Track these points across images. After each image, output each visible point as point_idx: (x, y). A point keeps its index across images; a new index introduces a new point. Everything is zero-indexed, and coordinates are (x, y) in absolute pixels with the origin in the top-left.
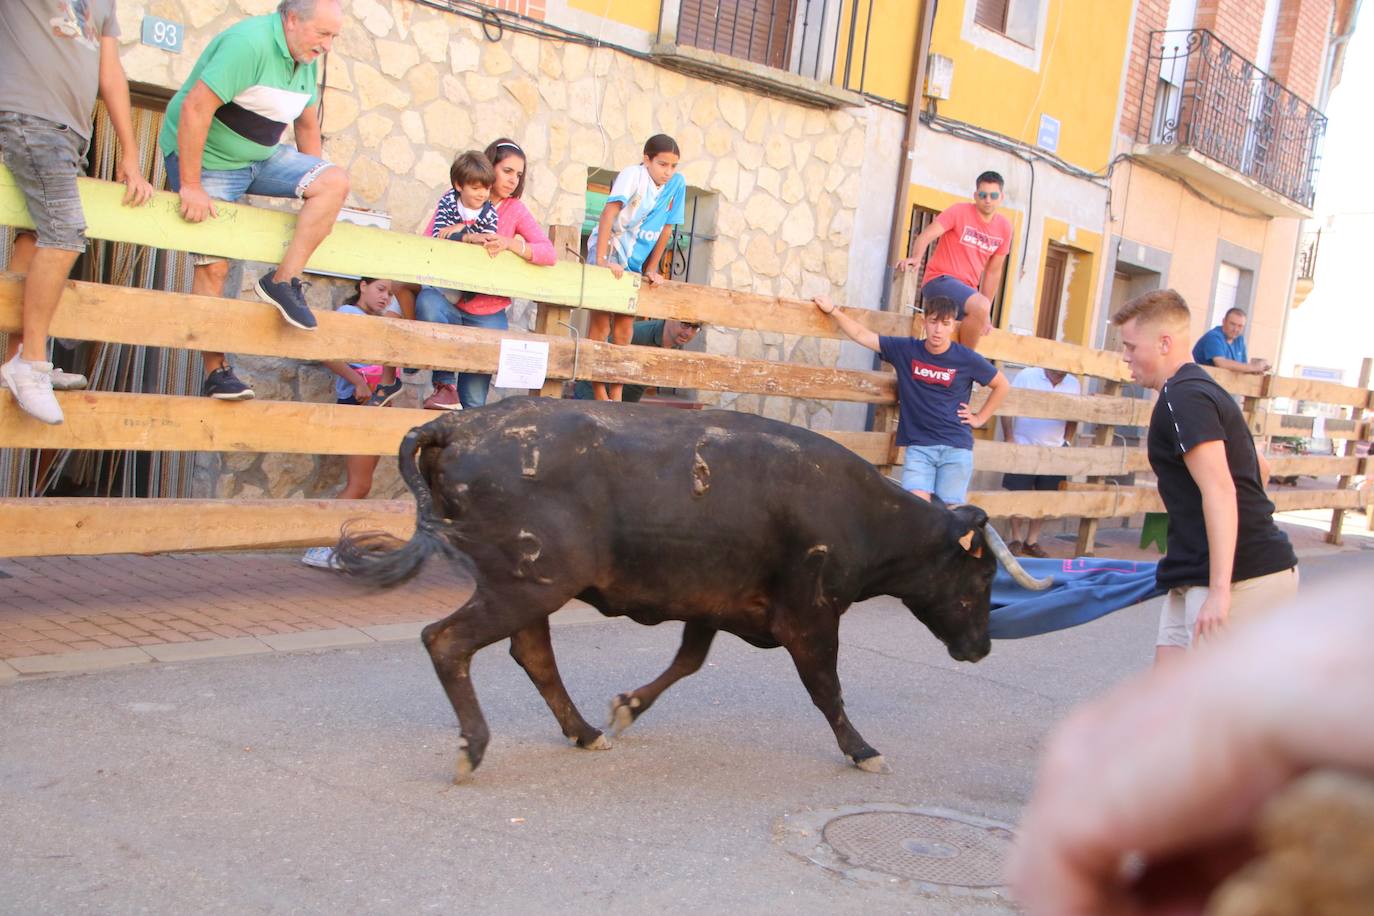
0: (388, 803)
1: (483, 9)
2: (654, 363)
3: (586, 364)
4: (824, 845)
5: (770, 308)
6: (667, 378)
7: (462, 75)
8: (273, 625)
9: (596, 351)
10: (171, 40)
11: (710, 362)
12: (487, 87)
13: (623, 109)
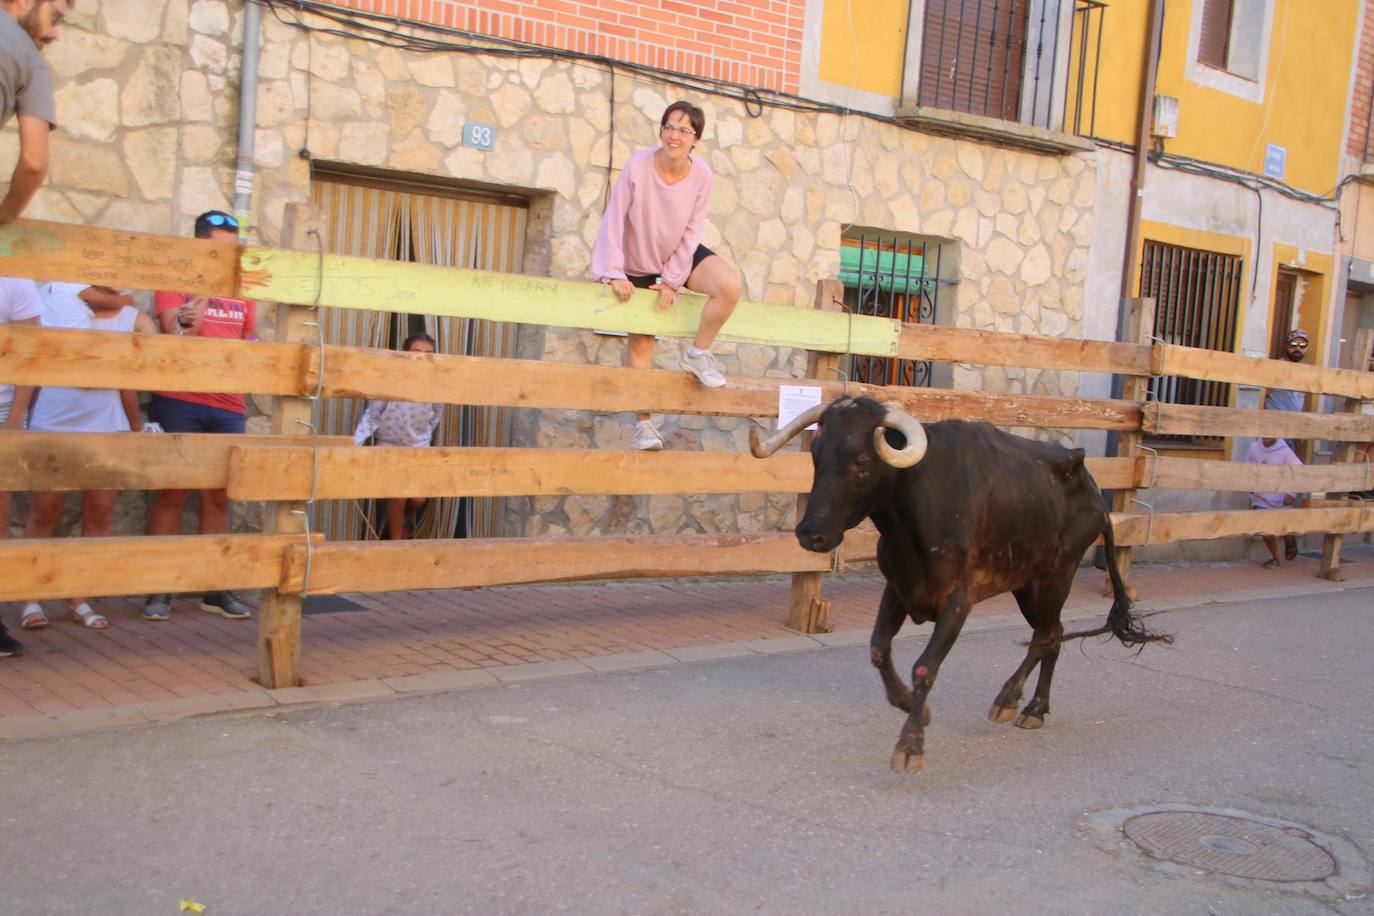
0: (729, 801)
1: (743, 88)
2: (915, 402)
4: (1128, 840)
5: (1019, 343)
6: (926, 415)
7: (728, 149)
8: (590, 648)
10: (485, 140)
11: (964, 399)
12: (749, 159)
13: (871, 169)
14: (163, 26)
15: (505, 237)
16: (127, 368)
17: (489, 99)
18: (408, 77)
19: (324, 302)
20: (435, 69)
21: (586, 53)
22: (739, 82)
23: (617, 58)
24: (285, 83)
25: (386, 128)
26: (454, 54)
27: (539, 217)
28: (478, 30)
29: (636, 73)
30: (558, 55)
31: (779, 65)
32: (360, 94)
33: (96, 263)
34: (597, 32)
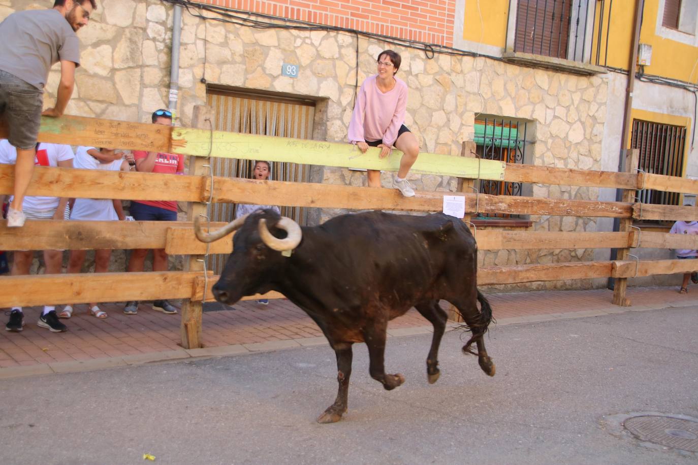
0: (418, 408)
1: (424, 44)
2: (513, 203)
3: (482, 205)
4: (626, 430)
5: (567, 173)
6: (519, 210)
7: (417, 75)
9: (486, 199)
10: (293, 72)
11: (539, 202)
12: (427, 80)
13: (490, 84)
14: (134, 18)
15: (303, 121)
16: (117, 189)
17: (295, 52)
18: (255, 41)
19: (213, 155)
20: (268, 37)
21: (344, 27)
22: (422, 41)
23: (360, 30)
24: (194, 45)
25: (244, 67)
26: (277, 29)
27: (320, 111)
28: (290, 17)
29: (370, 37)
30: (330, 29)
31: (442, 32)
32: (231, 50)
33: (101, 136)
34: (350, 17)
